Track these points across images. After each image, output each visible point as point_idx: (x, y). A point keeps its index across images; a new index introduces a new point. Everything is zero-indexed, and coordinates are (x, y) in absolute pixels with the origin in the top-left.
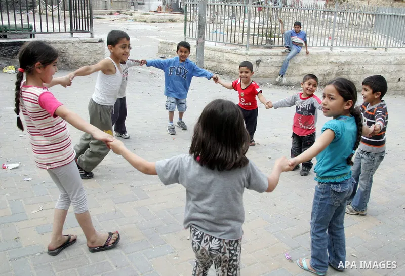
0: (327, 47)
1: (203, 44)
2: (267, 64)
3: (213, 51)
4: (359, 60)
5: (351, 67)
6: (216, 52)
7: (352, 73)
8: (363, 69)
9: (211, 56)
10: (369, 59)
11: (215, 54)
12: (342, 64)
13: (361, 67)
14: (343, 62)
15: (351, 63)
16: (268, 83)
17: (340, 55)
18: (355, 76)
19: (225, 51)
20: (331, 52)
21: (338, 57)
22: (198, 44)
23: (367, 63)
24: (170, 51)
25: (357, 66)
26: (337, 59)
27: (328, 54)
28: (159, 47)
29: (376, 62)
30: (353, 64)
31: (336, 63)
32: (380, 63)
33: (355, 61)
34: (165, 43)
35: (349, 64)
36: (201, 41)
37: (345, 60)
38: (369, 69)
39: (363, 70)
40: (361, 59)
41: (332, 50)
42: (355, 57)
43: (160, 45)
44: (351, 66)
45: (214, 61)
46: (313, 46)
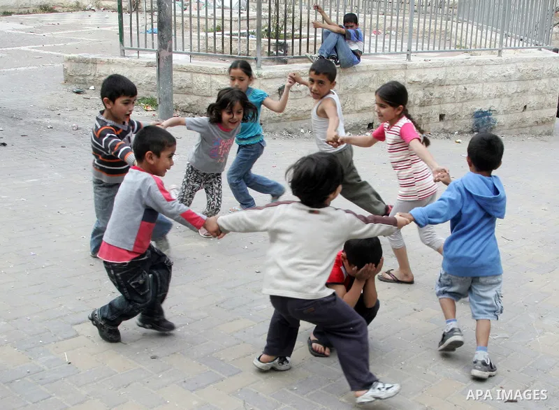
0: (402, 53)
1: (170, 59)
2: (299, 94)
3: (189, 74)
4: (458, 76)
5: (445, 89)
6: (195, 75)
7: (448, 99)
8: (464, 91)
9: (184, 85)
10: (474, 71)
11: (192, 79)
12: (429, 85)
13: (461, 87)
14: (431, 81)
15: (445, 81)
16: (302, 131)
17: (425, 68)
18: (453, 106)
19: (214, 72)
20: (408, 63)
21: (422, 72)
22: (161, 60)
23: (472, 80)
24: (91, 78)
25: (456, 86)
26: (421, 76)
27: (405, 67)
28: (65, 70)
29: (486, 77)
30: (447, 82)
31: (419, 83)
32: (492, 79)
33: (450, 78)
34: (79, 61)
35: (441, 83)
36: (165, 53)
37: (434, 77)
38: (475, 91)
39: (465, 94)
40: (461, 73)
41: (409, 60)
42: (450, 70)
43: (67, 65)
44: (445, 87)
45: (192, 94)
46: (376, 54)
